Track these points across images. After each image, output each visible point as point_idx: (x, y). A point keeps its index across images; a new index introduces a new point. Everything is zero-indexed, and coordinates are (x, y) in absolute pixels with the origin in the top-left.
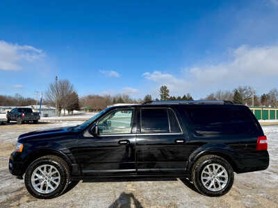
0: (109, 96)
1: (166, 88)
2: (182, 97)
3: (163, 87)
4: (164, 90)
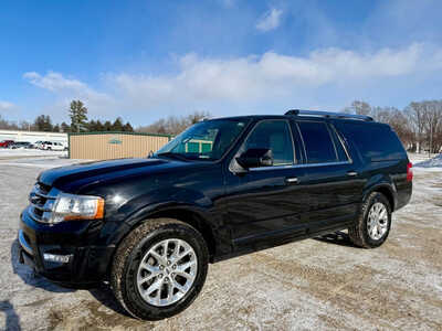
1: (80, 104)
2: (112, 123)
3: (75, 102)
4: (77, 108)
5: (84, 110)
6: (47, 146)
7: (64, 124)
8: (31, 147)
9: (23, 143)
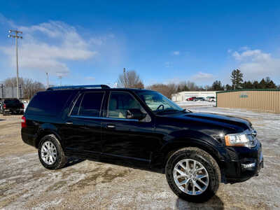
0: (174, 85)
1: (238, 71)
2: (259, 82)
3: (235, 71)
4: (237, 75)
5: (241, 75)
6: (211, 99)
7: (227, 85)
8: (204, 100)
9: (200, 98)
